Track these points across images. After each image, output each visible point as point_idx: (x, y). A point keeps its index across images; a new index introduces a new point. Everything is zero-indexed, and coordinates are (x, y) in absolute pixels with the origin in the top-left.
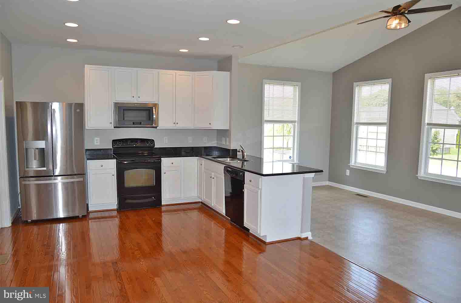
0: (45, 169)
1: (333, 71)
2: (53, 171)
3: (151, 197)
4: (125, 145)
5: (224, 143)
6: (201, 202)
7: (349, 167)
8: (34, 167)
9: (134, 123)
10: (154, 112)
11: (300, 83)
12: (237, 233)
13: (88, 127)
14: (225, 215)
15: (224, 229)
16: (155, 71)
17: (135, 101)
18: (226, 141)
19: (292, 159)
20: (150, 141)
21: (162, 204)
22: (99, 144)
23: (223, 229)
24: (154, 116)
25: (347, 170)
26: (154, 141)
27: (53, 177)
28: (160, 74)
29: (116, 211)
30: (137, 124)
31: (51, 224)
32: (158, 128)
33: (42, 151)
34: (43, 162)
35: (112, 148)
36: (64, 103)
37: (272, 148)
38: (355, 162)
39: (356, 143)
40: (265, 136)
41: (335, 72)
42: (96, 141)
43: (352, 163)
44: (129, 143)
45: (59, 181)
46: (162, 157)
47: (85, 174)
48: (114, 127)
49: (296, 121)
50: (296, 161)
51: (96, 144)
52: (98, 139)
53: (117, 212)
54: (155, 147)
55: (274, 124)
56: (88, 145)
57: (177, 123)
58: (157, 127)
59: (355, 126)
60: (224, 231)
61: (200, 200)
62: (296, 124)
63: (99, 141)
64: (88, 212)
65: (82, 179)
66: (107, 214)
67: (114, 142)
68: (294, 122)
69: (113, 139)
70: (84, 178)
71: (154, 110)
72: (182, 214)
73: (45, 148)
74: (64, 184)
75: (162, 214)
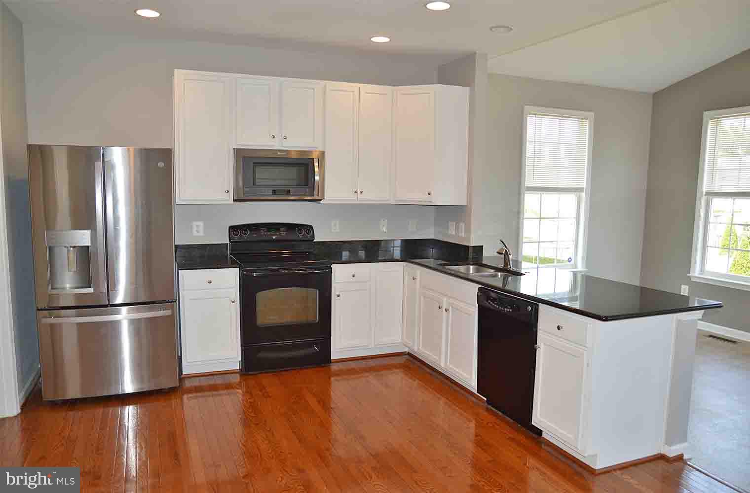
0: (91, 290)
1: (654, 91)
2: (108, 296)
3: (310, 345)
4: (255, 236)
5: (454, 233)
6: (409, 354)
7: (688, 281)
8: (68, 286)
9: (274, 192)
10: (317, 169)
11: (592, 114)
12: (513, 439)
13: (180, 200)
14: (476, 392)
15: (474, 422)
16: (319, 85)
17: (276, 145)
18: (457, 228)
19: (572, 262)
20: (304, 229)
21: (332, 358)
22: (201, 234)
23: (470, 421)
24: (317, 178)
25: (683, 286)
26: (311, 227)
27: (108, 307)
28: (327, 90)
29: (238, 375)
30: (280, 194)
31: (103, 407)
32: (321, 202)
33: (84, 252)
34: (86, 276)
35: (229, 243)
36: (132, 149)
37: (537, 242)
38: (702, 270)
39: (704, 233)
40: (526, 218)
41: (656, 93)
42: (195, 229)
43: (696, 273)
44: (262, 233)
45: (124, 317)
46: (334, 263)
47: (175, 302)
48: (235, 200)
49: (583, 188)
50: (580, 267)
51: (195, 233)
52: (201, 224)
53: (241, 375)
54: (315, 241)
55: (543, 195)
56: (181, 239)
57: (362, 193)
58: (321, 200)
59: (704, 198)
60: (472, 425)
61: (406, 350)
62: (583, 194)
63: (201, 229)
64: (182, 379)
65: (168, 312)
66: (219, 381)
67: (233, 229)
68: (581, 190)
69: (230, 225)
70: (173, 308)
71: (316, 164)
72: (372, 378)
73: (89, 245)
74: (132, 322)
75: (332, 379)
